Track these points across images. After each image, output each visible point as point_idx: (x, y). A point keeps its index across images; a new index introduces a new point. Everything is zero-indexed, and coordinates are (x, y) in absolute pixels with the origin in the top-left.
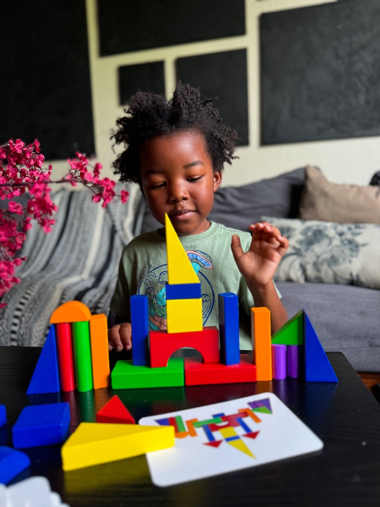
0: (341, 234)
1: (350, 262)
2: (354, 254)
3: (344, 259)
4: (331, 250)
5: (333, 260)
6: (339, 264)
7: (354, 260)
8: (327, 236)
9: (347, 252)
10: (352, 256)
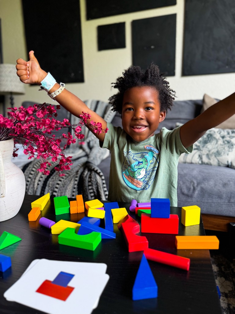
0: (223, 137)
1: (228, 155)
2: (231, 150)
3: (224, 153)
4: (217, 148)
5: (218, 153)
6: (221, 156)
7: (230, 153)
8: (215, 138)
9: (227, 148)
10: (229, 151)
